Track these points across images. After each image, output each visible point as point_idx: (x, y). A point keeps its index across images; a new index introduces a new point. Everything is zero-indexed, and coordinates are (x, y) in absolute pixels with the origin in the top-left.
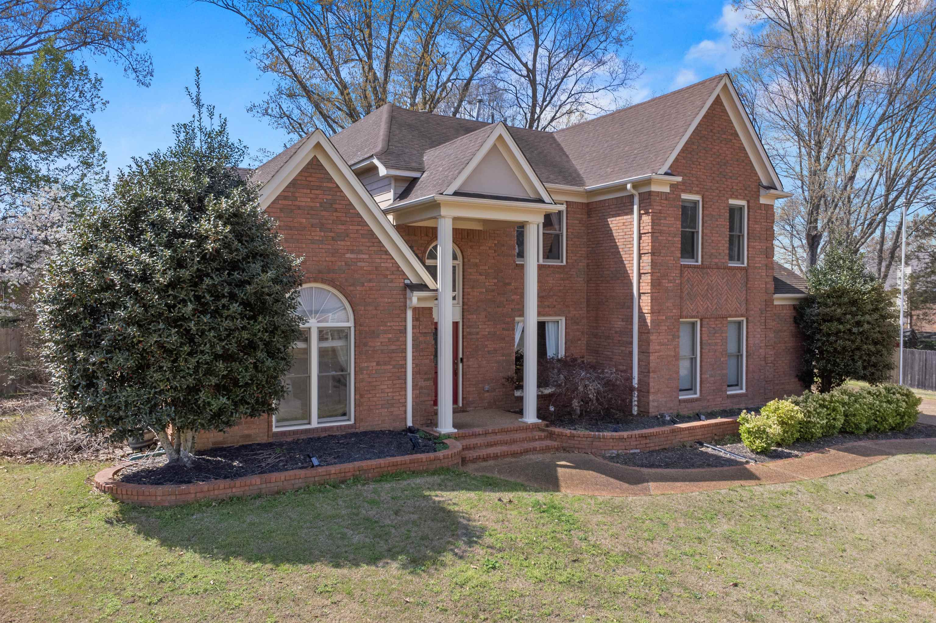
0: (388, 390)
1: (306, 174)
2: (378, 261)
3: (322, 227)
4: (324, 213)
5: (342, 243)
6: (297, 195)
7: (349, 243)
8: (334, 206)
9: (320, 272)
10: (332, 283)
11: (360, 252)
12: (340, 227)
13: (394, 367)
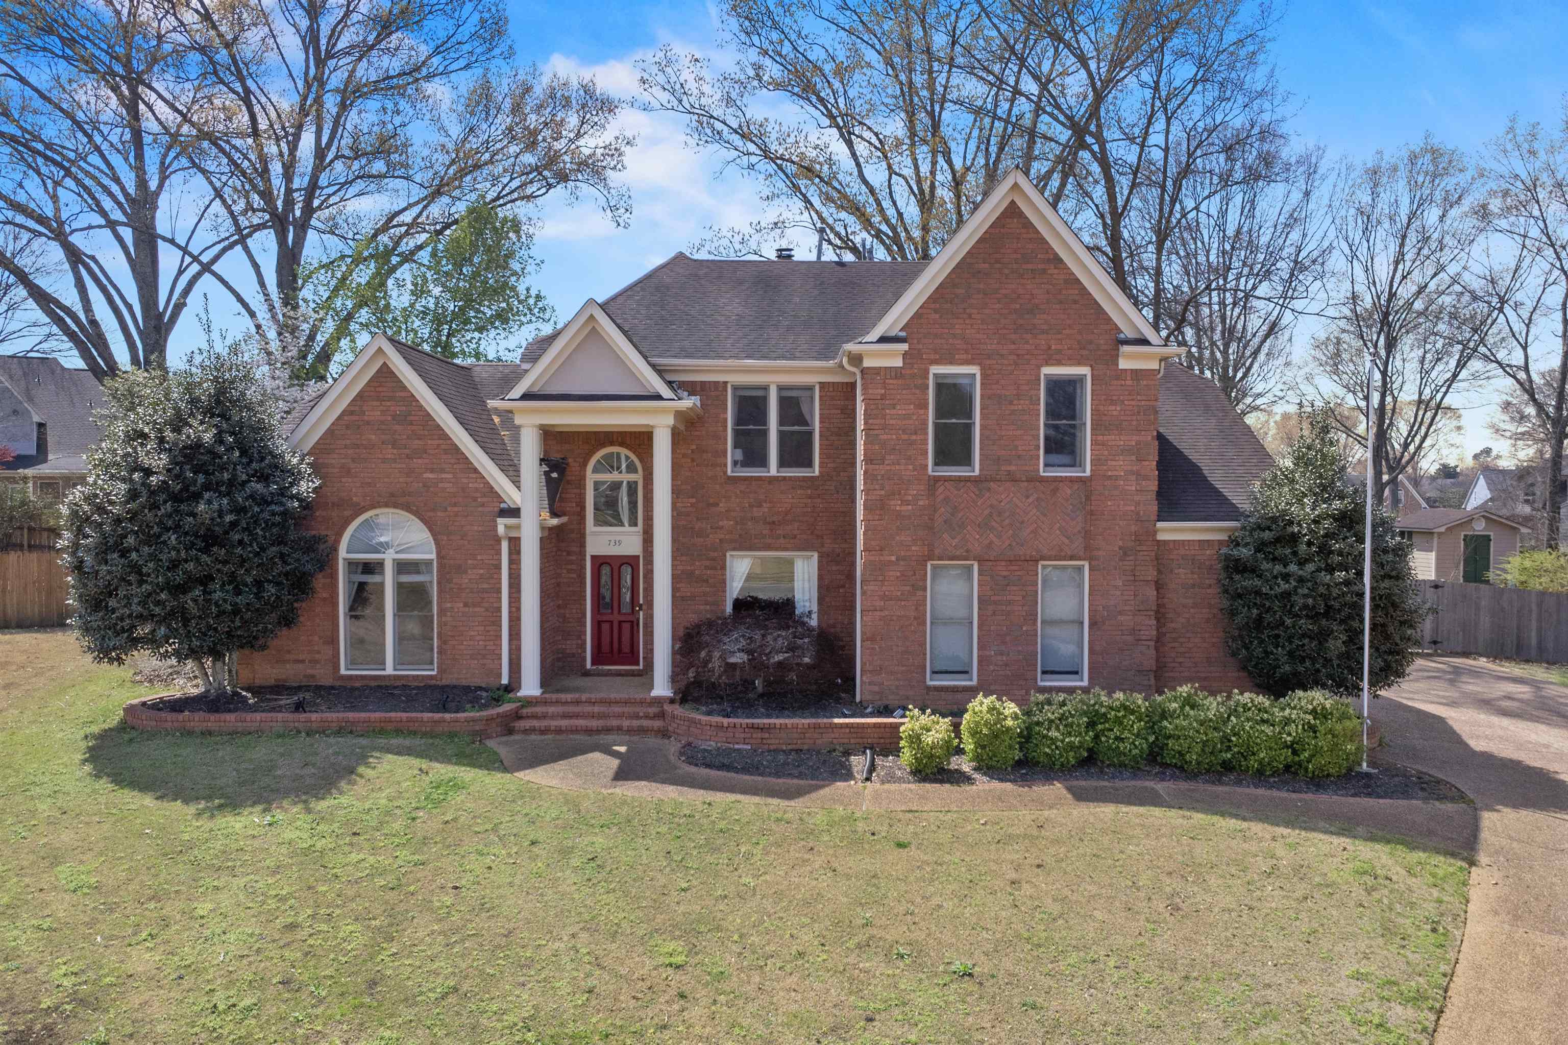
0: (478, 638)
1: (375, 384)
2: (465, 481)
3: (394, 444)
4: (397, 427)
5: (420, 461)
6: (365, 408)
7: (427, 461)
8: (409, 418)
9: (392, 495)
10: (407, 508)
11: (442, 471)
12: (417, 442)
13: (487, 610)
